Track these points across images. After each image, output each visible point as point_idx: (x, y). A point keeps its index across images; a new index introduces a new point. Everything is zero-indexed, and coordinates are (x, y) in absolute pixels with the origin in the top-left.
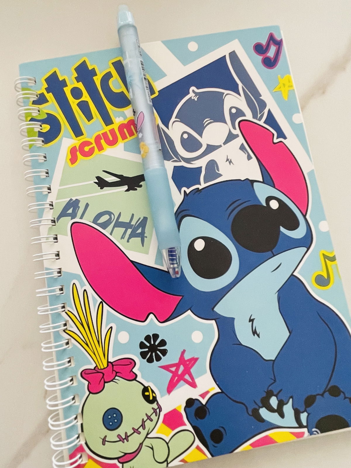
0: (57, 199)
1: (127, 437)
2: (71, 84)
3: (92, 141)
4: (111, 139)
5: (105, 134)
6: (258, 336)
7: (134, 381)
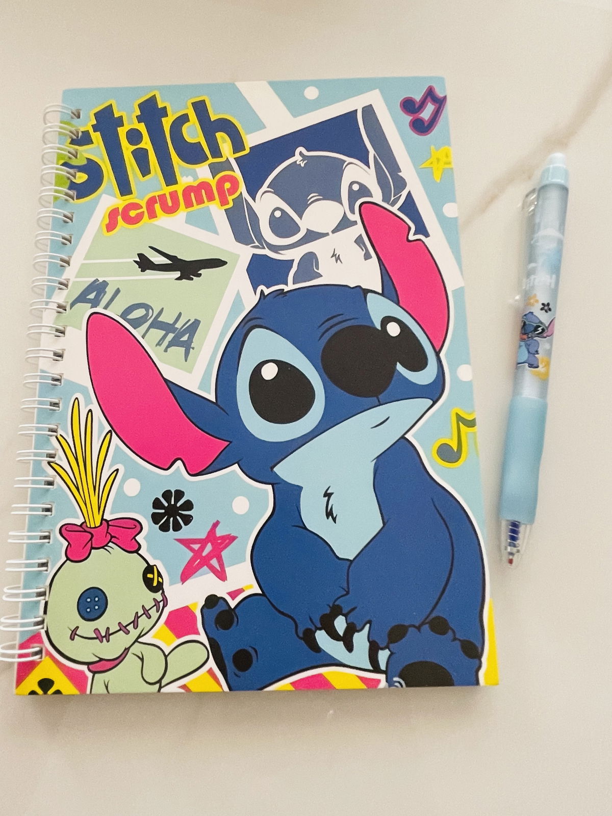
0: (76, 277)
1: (108, 635)
2: (129, 124)
3: (143, 203)
4: (170, 204)
5: (162, 197)
6: (334, 520)
7: (136, 554)
